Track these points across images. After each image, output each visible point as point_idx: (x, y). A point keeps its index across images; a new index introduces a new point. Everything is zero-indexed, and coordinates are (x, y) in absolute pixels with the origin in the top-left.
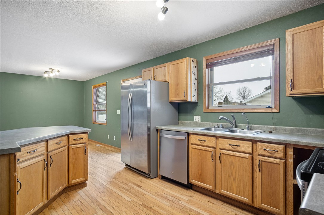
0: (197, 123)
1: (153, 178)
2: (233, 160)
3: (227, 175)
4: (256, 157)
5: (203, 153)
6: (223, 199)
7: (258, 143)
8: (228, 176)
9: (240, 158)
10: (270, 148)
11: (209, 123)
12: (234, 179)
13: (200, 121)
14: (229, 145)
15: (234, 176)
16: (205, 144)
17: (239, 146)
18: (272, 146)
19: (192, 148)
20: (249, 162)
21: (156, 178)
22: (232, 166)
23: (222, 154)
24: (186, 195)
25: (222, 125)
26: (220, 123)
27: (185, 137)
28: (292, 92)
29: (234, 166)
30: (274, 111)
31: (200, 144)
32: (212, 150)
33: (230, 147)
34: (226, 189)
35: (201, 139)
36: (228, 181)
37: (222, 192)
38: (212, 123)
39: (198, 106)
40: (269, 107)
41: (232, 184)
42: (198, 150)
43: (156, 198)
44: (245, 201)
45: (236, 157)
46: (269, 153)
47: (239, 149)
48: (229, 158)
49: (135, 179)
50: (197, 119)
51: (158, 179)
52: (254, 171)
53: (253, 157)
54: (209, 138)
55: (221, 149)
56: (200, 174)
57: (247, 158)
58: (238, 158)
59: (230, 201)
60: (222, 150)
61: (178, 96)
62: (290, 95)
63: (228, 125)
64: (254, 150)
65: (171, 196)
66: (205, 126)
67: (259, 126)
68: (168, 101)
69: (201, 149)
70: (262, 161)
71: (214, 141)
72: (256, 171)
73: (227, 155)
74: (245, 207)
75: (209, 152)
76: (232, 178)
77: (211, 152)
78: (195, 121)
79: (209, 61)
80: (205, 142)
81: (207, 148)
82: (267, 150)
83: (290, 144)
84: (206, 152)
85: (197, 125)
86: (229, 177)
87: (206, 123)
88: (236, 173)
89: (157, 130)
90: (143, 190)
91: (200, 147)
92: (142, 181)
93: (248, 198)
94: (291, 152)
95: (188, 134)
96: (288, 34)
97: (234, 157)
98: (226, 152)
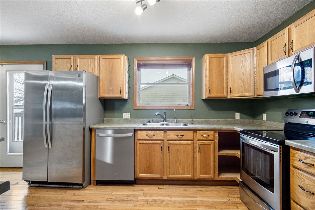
0: (127, 120)
1: (86, 187)
2: (179, 147)
3: (174, 160)
4: (196, 142)
5: (151, 146)
6: (167, 182)
7: (198, 132)
8: (174, 162)
9: (185, 145)
10: (205, 134)
11: (140, 119)
12: (180, 163)
13: (129, 117)
14: (176, 136)
15: (180, 161)
16: (154, 138)
17: (184, 136)
18: (206, 132)
19: (140, 144)
20: (191, 146)
21: (89, 186)
22: (178, 153)
23: (170, 144)
24: (138, 191)
25: (154, 120)
26: (152, 119)
27: (132, 134)
28: (209, 96)
29: (179, 152)
30: (191, 108)
31: (148, 138)
32: (161, 142)
33: (177, 138)
34: (173, 174)
35: (149, 133)
36: (175, 166)
37: (170, 177)
38: (143, 119)
39: (128, 103)
40: (187, 105)
41: (178, 167)
42: (147, 145)
43: (113, 204)
44: (189, 177)
45: (182, 145)
46: (205, 138)
47: (184, 138)
48: (175, 146)
49: (65, 196)
50: (127, 115)
51: (93, 186)
52: (194, 153)
53: (194, 143)
54: (158, 132)
55: (168, 140)
56: (148, 167)
57: (190, 144)
58: (183, 145)
59: (174, 182)
60: (170, 141)
61: (111, 92)
62: (208, 97)
63: (158, 120)
64: (195, 137)
65: (125, 197)
66: (136, 122)
67: (182, 119)
68: (98, 97)
69: (150, 143)
70: (200, 144)
71: (163, 135)
72: (195, 153)
73: (174, 144)
74: (185, 183)
75: (157, 145)
76: (178, 162)
77: (160, 144)
78: (124, 118)
79: (139, 62)
80: (154, 136)
81: (155, 141)
82: (203, 136)
83: (216, 130)
84: (154, 145)
85: (127, 121)
86: (176, 162)
87: (137, 119)
88: (181, 157)
89: (91, 130)
90: (89, 202)
91: (149, 141)
92: (75, 194)
93: (191, 174)
94: (217, 135)
95: (136, 131)
96: (207, 57)
97: (180, 145)
98: (173, 142)
